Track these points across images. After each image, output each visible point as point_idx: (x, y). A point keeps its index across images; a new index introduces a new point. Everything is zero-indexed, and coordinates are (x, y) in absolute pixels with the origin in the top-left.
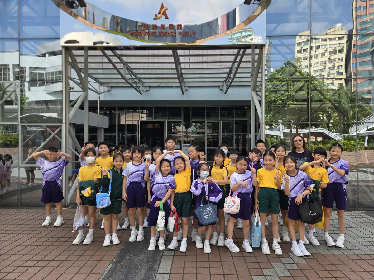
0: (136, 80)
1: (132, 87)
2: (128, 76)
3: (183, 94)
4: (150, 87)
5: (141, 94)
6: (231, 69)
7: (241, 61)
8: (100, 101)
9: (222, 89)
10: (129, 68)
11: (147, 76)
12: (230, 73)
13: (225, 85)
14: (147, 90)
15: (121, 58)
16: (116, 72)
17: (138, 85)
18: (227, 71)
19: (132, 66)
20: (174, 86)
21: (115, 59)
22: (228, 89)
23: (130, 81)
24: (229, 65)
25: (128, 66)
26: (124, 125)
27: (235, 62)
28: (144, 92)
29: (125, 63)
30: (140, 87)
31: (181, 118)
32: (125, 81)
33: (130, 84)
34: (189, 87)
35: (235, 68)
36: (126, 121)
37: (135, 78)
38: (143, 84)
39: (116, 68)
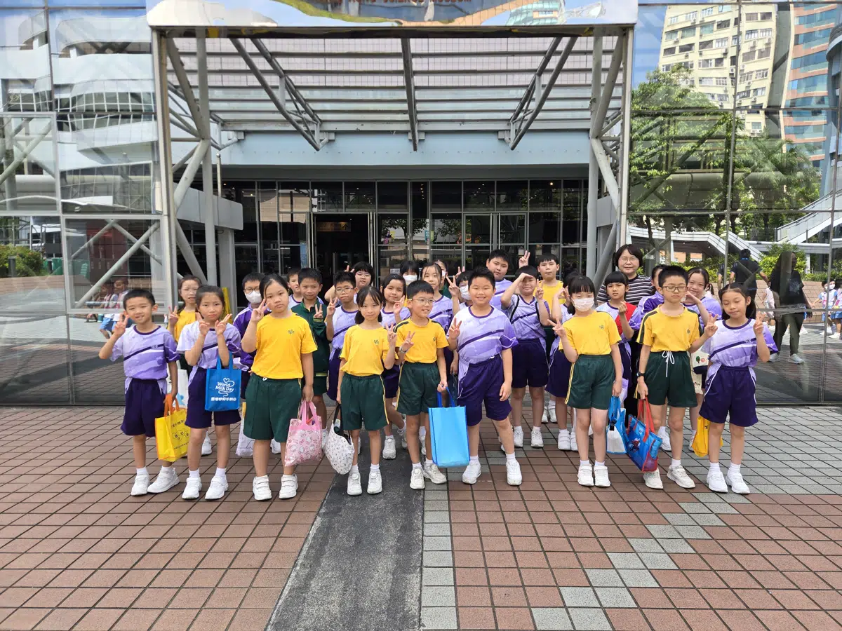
0: (307, 116)
1: (298, 131)
2: (290, 107)
3: (415, 149)
4: (337, 133)
5: (317, 150)
6: (531, 89)
7: (559, 69)
8: (221, 166)
9: (503, 140)
10: (290, 84)
11: (328, 106)
12: (528, 98)
13: (513, 128)
14: (330, 141)
15: (273, 60)
16: (263, 95)
17: (311, 128)
18: (522, 93)
19: (297, 80)
20: (393, 131)
21: (261, 64)
22: (520, 138)
23: (294, 118)
24: (527, 79)
25: (288, 80)
26: (276, 223)
27: (542, 70)
28: (324, 145)
29: (282, 73)
30: (313, 132)
31: (407, 208)
32: (285, 119)
33: (294, 125)
34: (427, 132)
35: (543, 86)
36: (281, 215)
37: (303, 109)
38: (320, 125)
39: (264, 86)
